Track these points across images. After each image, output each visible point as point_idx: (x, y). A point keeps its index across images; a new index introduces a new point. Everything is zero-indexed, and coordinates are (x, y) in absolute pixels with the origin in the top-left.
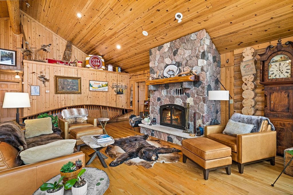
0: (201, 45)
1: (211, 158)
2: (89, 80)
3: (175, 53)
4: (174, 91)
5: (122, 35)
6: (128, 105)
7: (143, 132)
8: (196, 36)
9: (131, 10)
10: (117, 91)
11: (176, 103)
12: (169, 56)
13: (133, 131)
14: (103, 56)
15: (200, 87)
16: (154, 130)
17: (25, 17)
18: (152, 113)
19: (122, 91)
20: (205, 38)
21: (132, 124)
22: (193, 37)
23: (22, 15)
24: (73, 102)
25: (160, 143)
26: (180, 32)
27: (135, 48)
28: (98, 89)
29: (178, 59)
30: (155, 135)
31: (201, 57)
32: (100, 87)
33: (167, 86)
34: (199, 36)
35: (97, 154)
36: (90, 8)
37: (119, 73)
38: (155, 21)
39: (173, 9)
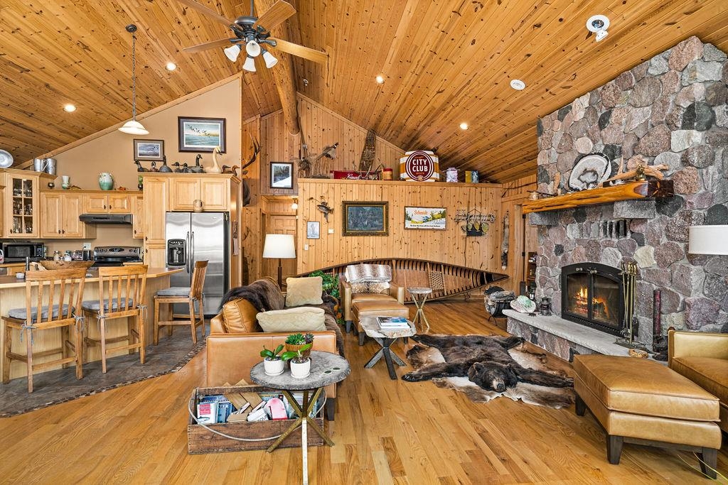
0: (682, 87)
1: (628, 408)
2: (405, 207)
3: (603, 122)
4: (600, 228)
5: (466, 98)
6: (496, 263)
7: (513, 330)
8: (665, 61)
9: (473, 42)
10: (467, 229)
11: (603, 262)
12: (587, 131)
13: (491, 326)
14: (434, 150)
15: (677, 214)
16: (537, 329)
17: (304, 102)
18: (543, 285)
19: (481, 229)
20: (695, 63)
21: (489, 309)
22: (657, 65)
23: (300, 102)
24: (373, 252)
25: (544, 361)
26: (615, 61)
27: (503, 121)
28: (424, 224)
29: (610, 136)
30: (539, 340)
31: (683, 122)
32: (427, 220)
33: (580, 213)
34: (673, 60)
35: (384, 352)
36: (395, 62)
37: (475, 184)
38: (535, 51)
39: (575, 11)
